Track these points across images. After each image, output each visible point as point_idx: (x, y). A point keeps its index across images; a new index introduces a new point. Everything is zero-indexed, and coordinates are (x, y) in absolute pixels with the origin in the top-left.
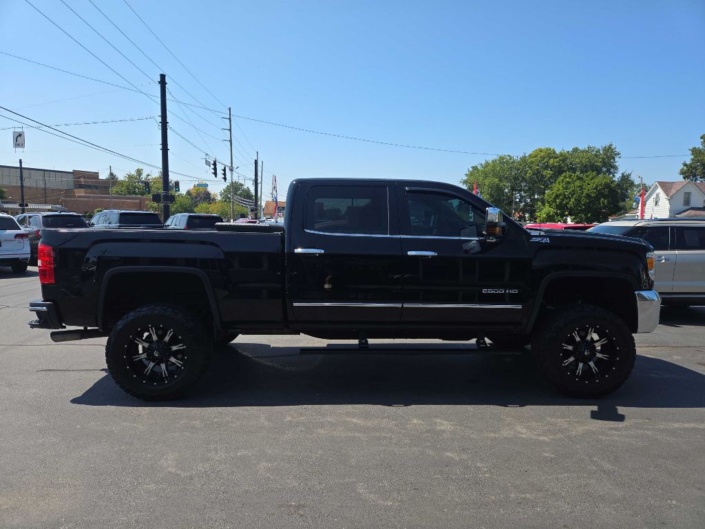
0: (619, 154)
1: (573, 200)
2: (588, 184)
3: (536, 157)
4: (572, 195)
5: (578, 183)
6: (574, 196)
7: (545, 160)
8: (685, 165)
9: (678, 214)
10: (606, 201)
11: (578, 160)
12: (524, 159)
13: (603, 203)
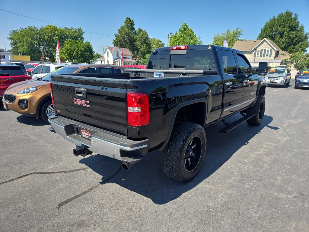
0: (84, 33)
1: (75, 52)
2: (80, 46)
3: (48, 29)
4: (75, 50)
5: (76, 44)
6: (75, 51)
7: (53, 31)
8: (114, 40)
9: (116, 60)
10: (88, 53)
11: (68, 33)
12: (42, 30)
13: (88, 54)
